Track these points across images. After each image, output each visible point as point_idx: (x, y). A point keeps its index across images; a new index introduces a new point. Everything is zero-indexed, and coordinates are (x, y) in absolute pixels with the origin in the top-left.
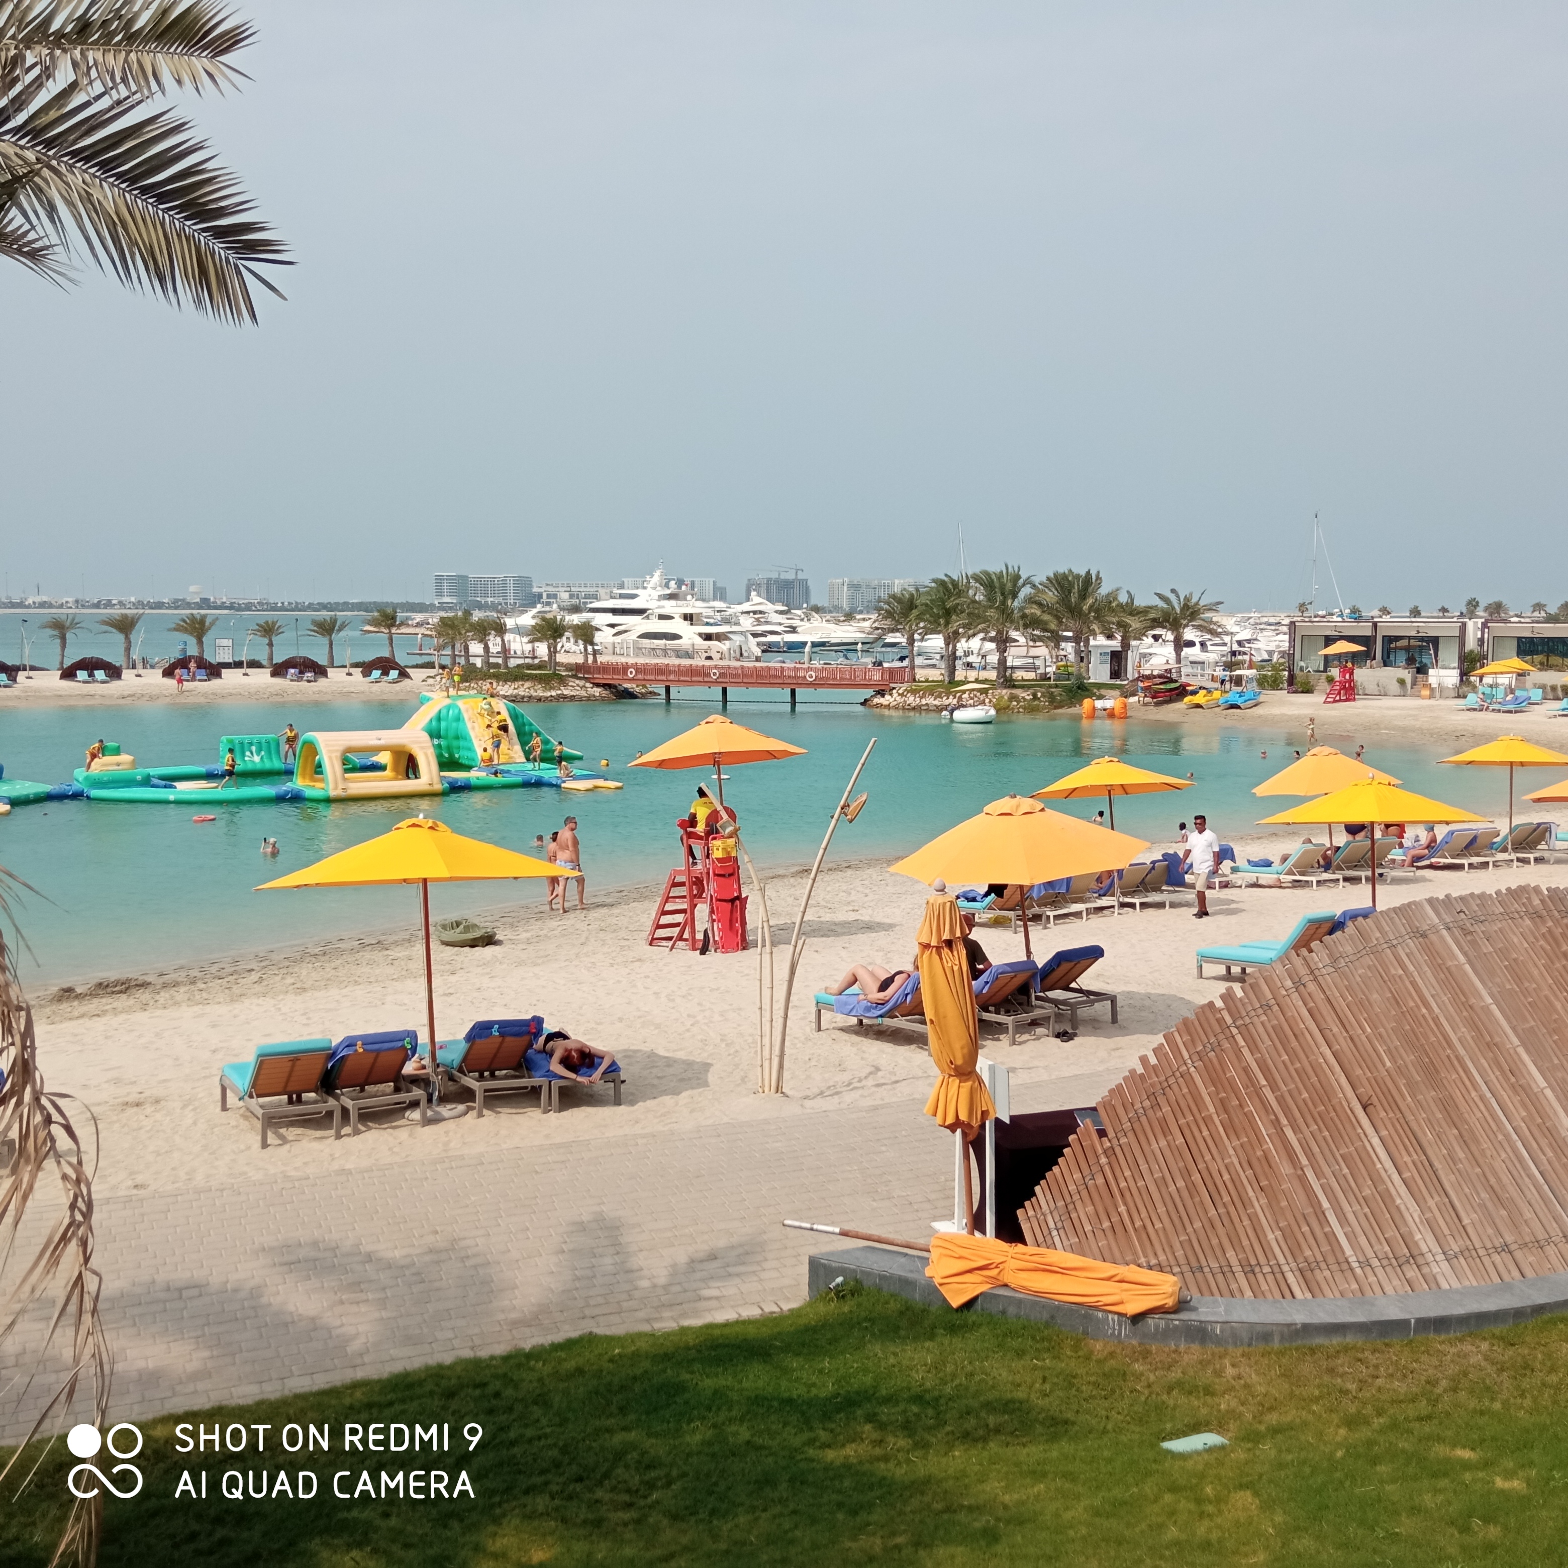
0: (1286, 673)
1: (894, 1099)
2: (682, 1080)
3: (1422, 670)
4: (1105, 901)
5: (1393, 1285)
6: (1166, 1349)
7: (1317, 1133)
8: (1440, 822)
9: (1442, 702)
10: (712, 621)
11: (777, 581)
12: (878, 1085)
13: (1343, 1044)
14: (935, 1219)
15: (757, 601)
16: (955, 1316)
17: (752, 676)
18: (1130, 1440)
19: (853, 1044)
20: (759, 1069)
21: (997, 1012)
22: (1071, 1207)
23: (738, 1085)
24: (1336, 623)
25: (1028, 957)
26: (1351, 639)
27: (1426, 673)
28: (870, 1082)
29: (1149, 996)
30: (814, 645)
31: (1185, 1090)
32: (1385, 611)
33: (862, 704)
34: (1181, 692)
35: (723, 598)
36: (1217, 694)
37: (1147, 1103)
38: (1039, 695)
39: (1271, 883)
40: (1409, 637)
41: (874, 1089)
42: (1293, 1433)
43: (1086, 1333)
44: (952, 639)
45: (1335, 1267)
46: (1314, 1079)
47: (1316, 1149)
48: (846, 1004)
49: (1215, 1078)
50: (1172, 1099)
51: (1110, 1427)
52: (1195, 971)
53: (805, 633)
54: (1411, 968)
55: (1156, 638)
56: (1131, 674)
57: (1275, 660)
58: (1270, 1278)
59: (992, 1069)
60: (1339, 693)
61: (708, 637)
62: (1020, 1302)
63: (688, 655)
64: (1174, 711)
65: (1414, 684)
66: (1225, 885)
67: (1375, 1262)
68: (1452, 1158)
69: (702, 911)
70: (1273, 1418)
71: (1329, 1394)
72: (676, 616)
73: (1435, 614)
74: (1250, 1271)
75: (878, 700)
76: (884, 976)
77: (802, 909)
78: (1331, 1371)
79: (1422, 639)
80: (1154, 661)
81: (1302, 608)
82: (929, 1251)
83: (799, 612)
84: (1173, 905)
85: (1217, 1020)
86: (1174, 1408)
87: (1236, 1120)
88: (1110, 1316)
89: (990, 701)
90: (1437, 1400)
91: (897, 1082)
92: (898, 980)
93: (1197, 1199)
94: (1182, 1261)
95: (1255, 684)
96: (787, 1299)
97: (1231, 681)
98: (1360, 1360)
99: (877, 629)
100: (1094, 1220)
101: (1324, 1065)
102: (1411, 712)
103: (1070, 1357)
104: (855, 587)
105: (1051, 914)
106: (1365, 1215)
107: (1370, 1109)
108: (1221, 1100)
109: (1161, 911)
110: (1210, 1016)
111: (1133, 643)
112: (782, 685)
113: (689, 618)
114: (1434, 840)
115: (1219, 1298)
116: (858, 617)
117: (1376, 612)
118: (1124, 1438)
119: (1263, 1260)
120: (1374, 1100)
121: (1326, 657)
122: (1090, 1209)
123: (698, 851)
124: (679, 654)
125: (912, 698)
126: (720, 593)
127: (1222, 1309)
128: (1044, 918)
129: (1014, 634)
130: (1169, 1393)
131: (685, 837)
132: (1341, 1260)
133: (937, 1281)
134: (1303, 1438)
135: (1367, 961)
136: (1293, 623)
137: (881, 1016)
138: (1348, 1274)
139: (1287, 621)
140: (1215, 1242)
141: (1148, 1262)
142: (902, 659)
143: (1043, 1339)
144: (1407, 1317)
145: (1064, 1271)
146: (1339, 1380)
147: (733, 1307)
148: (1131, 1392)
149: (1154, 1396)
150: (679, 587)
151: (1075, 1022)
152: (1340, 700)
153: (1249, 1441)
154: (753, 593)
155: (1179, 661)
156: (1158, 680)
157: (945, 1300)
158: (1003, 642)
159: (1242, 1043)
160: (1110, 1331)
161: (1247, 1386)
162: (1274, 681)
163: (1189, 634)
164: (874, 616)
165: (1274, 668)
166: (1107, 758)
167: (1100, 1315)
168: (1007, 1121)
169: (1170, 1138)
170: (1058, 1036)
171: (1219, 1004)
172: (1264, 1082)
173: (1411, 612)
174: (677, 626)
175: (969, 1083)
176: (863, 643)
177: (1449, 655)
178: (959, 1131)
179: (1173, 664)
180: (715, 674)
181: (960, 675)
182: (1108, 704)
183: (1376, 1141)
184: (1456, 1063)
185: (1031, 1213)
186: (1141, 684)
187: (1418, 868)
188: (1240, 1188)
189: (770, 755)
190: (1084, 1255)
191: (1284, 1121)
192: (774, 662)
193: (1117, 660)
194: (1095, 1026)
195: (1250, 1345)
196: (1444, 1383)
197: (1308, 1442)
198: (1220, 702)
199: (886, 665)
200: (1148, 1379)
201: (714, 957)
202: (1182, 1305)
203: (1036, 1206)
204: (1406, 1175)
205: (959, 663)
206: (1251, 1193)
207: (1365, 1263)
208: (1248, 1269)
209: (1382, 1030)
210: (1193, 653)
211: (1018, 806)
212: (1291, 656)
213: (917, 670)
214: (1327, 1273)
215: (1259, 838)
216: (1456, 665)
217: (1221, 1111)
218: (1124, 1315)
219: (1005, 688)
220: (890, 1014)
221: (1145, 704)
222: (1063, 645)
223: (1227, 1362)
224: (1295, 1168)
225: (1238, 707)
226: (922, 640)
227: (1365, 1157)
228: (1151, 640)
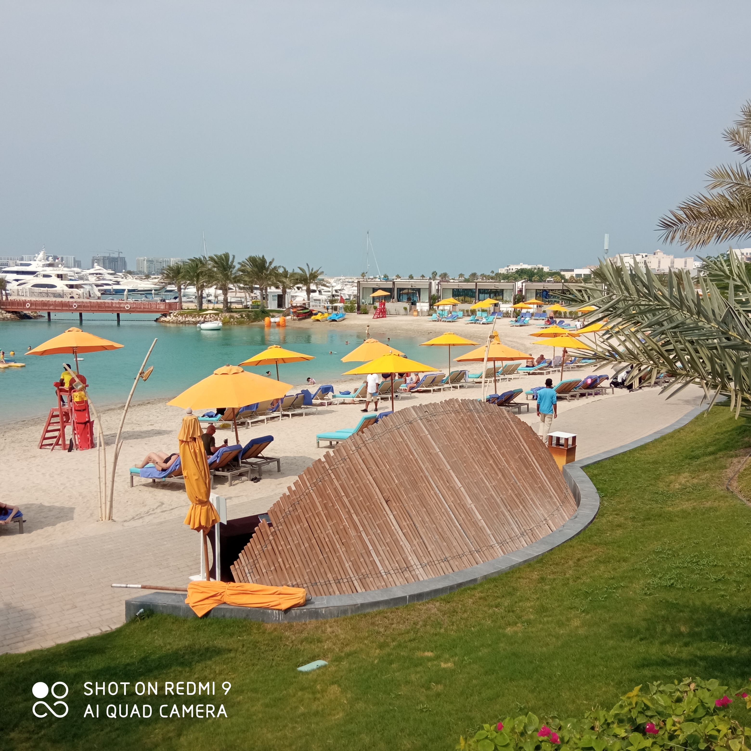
0: (356, 305)
1: (171, 518)
2: (57, 518)
3: (414, 303)
4: (275, 414)
5: (399, 581)
6: (300, 624)
7: (367, 516)
8: (420, 372)
9: (422, 318)
10: (73, 278)
11: (108, 258)
12: (163, 512)
13: (378, 474)
14: (191, 574)
15: (97, 268)
16: (200, 621)
17: (96, 307)
18: (283, 669)
19: (150, 492)
20: (100, 508)
21: (223, 471)
22: (256, 562)
23: (89, 518)
24: (378, 282)
25: (238, 443)
26: (384, 289)
27: (415, 305)
28: (159, 510)
29: (295, 458)
30: (129, 291)
31: (308, 501)
32: (398, 277)
33: (155, 321)
34: (310, 314)
35: (79, 266)
36: (326, 315)
37: (291, 509)
38: (244, 316)
39: (350, 402)
40: (408, 289)
41: (160, 514)
42: (356, 654)
43: (263, 621)
44: (201, 288)
45: (375, 576)
46: (365, 491)
47: (366, 523)
48: (146, 472)
49: (322, 494)
50: (303, 506)
51: (274, 664)
52: (316, 445)
53: (124, 284)
54: (406, 438)
55: (298, 288)
56: (287, 305)
57: (351, 299)
58: (347, 584)
59: (218, 499)
60: (379, 314)
61: (71, 287)
62: (232, 610)
63: (60, 296)
64: (307, 323)
65: (410, 309)
66: (330, 404)
67: (392, 572)
68: (423, 521)
69: (69, 429)
70: (347, 649)
71: (372, 634)
72: (53, 275)
73: (419, 278)
74: (338, 582)
75: (163, 319)
76: (165, 457)
77: (120, 426)
78: (373, 624)
79: (413, 289)
80: (298, 299)
81: (363, 275)
82: (187, 591)
83: (120, 274)
84: (306, 414)
85: (322, 467)
86: (304, 651)
87: (331, 513)
88: (274, 611)
89: (220, 319)
90: (418, 631)
91: (172, 509)
92: (173, 458)
93: (314, 552)
94: (308, 581)
95: (343, 310)
96: (115, 623)
97: (332, 309)
98: (385, 617)
99: (162, 283)
100: (267, 567)
101: (369, 484)
102: (410, 322)
103: (255, 634)
104: (150, 262)
105: (250, 421)
106: (388, 551)
107: (389, 502)
108: (325, 504)
109: (301, 417)
110: (319, 466)
111: (288, 290)
112: (112, 311)
113: (60, 276)
114: (418, 380)
115: (324, 597)
116: (153, 277)
117: (394, 277)
118: (280, 669)
119: (343, 577)
120: (391, 498)
121: (374, 298)
122: (265, 561)
123: (66, 398)
124: (55, 295)
125: (181, 318)
126: (78, 264)
127: (325, 601)
128: (246, 423)
129: (231, 286)
130: (301, 644)
131: (58, 392)
132: (378, 572)
133: (191, 605)
134: (360, 656)
135: (387, 436)
136: (359, 282)
137: (164, 477)
138: (381, 578)
139: (356, 281)
140: (322, 570)
141: (292, 584)
142: (175, 298)
143: (243, 627)
144: (405, 595)
145: (252, 593)
146: (377, 627)
147: (85, 631)
148: (284, 646)
149: (294, 646)
150: (55, 260)
151: (260, 473)
152: (380, 317)
153: (337, 661)
154: (96, 264)
155: (309, 299)
156: (299, 308)
157: (195, 614)
158: (225, 290)
159: (333, 477)
160: (274, 618)
161: (336, 636)
162: (351, 309)
163: (313, 287)
164: (160, 277)
165: (351, 302)
166: (275, 346)
167: (270, 611)
168: (226, 523)
169: (301, 524)
170: (252, 480)
171: (323, 460)
172: (343, 494)
173: (409, 277)
174: (54, 281)
175: (206, 507)
176: (155, 290)
177: (425, 297)
178: (202, 531)
179: (306, 301)
180: (75, 306)
181: (205, 306)
182: (277, 320)
183: (392, 517)
184: (424, 479)
185: (237, 567)
186: (292, 310)
187: (412, 392)
188: (333, 544)
189: (104, 348)
190: (262, 584)
191: (352, 511)
192: (108, 300)
193: (281, 299)
194: (270, 474)
195: (338, 616)
196: (421, 623)
197: (362, 658)
198: (328, 319)
199: (167, 301)
200: (292, 638)
201: (75, 453)
202: (307, 602)
203: (240, 563)
204: (405, 531)
205: (204, 301)
206: (338, 546)
207: (388, 573)
208: (337, 581)
209: (394, 466)
210: (315, 295)
211: (231, 370)
212: (358, 297)
213: (183, 304)
214: (371, 579)
215: (345, 381)
216: (428, 301)
217: (324, 509)
218: (281, 610)
219: (228, 312)
220: (169, 476)
221: (294, 320)
222: (255, 291)
223: (327, 626)
224: (357, 533)
225: (335, 321)
226: (185, 289)
227: (387, 524)
228: (296, 289)
